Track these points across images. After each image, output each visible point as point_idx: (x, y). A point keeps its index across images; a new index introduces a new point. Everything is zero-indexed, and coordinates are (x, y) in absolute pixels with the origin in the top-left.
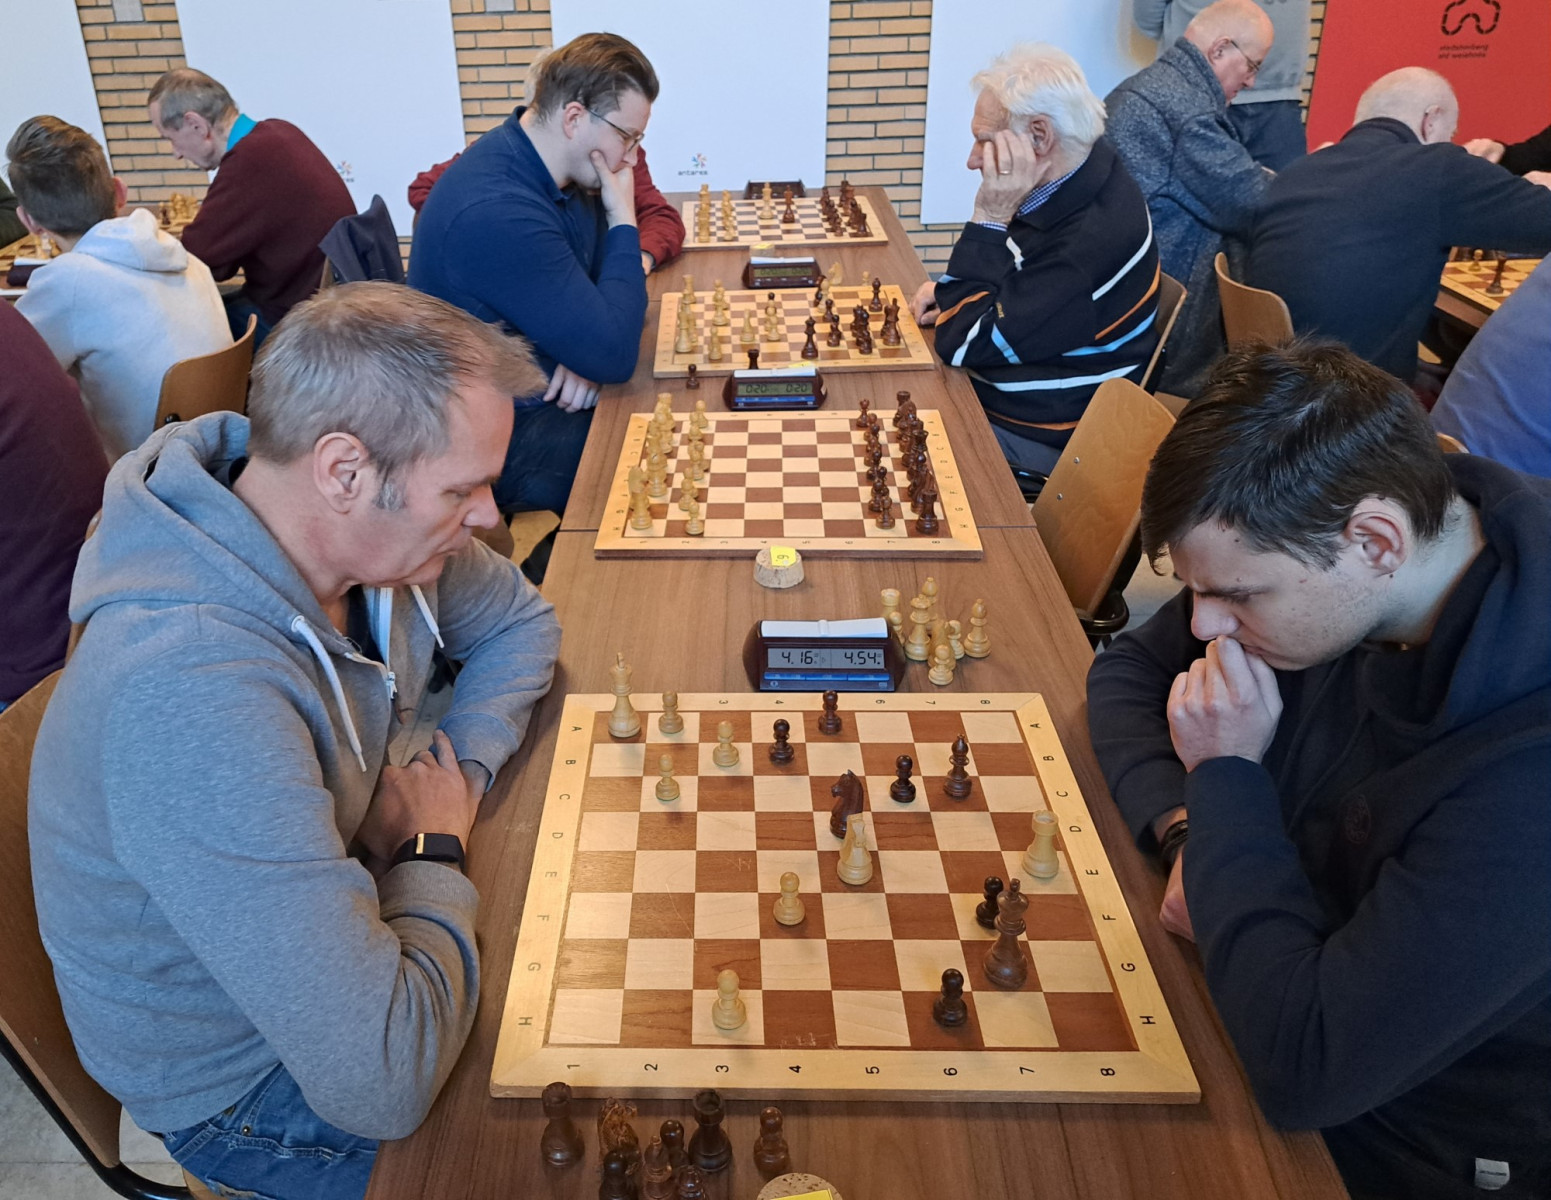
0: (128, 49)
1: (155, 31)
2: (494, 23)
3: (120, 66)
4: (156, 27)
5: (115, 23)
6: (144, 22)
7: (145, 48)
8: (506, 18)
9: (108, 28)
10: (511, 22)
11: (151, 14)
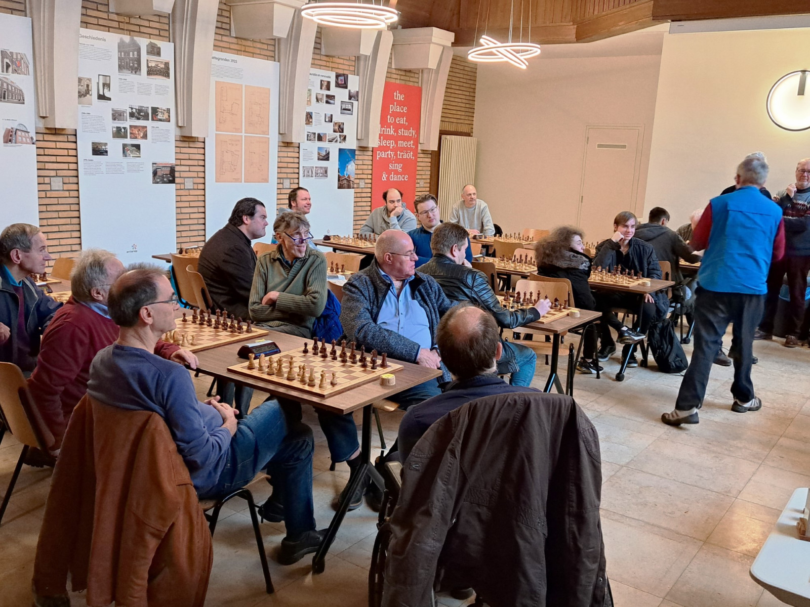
0: (55, 201)
1: (67, 194)
2: (186, 193)
3: (49, 208)
4: (67, 192)
5: (51, 190)
6: (63, 190)
7: (61, 201)
8: (190, 191)
9: (47, 192)
10: (192, 192)
11: (66, 187)
